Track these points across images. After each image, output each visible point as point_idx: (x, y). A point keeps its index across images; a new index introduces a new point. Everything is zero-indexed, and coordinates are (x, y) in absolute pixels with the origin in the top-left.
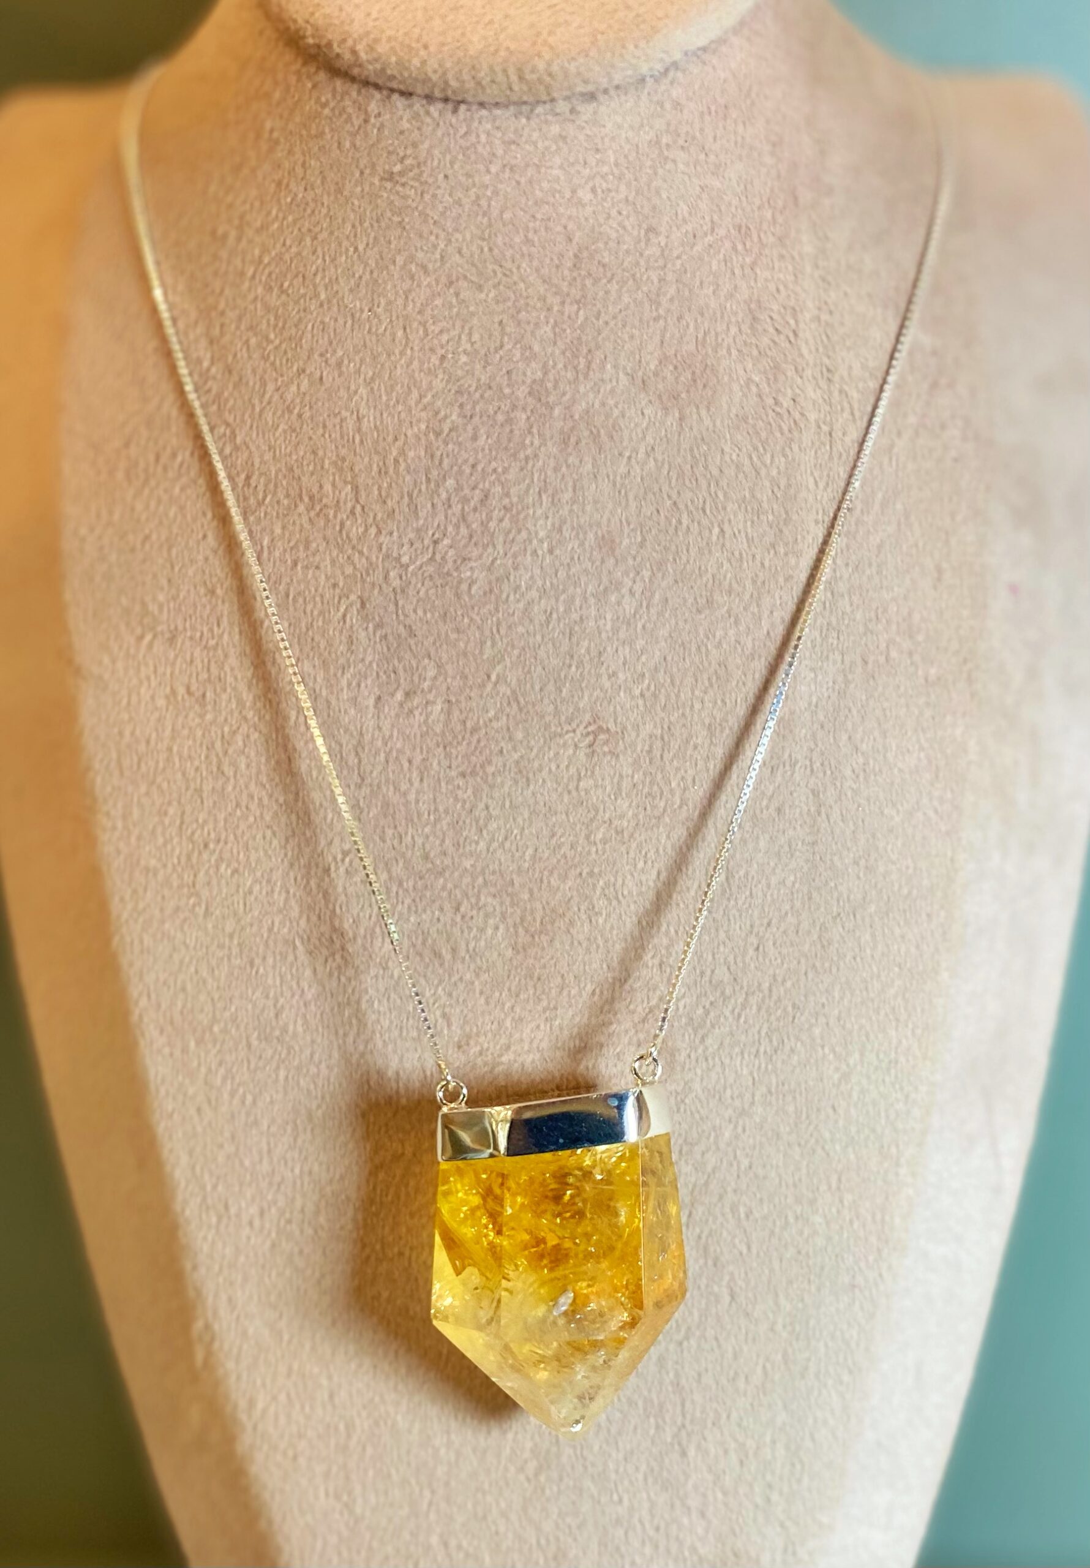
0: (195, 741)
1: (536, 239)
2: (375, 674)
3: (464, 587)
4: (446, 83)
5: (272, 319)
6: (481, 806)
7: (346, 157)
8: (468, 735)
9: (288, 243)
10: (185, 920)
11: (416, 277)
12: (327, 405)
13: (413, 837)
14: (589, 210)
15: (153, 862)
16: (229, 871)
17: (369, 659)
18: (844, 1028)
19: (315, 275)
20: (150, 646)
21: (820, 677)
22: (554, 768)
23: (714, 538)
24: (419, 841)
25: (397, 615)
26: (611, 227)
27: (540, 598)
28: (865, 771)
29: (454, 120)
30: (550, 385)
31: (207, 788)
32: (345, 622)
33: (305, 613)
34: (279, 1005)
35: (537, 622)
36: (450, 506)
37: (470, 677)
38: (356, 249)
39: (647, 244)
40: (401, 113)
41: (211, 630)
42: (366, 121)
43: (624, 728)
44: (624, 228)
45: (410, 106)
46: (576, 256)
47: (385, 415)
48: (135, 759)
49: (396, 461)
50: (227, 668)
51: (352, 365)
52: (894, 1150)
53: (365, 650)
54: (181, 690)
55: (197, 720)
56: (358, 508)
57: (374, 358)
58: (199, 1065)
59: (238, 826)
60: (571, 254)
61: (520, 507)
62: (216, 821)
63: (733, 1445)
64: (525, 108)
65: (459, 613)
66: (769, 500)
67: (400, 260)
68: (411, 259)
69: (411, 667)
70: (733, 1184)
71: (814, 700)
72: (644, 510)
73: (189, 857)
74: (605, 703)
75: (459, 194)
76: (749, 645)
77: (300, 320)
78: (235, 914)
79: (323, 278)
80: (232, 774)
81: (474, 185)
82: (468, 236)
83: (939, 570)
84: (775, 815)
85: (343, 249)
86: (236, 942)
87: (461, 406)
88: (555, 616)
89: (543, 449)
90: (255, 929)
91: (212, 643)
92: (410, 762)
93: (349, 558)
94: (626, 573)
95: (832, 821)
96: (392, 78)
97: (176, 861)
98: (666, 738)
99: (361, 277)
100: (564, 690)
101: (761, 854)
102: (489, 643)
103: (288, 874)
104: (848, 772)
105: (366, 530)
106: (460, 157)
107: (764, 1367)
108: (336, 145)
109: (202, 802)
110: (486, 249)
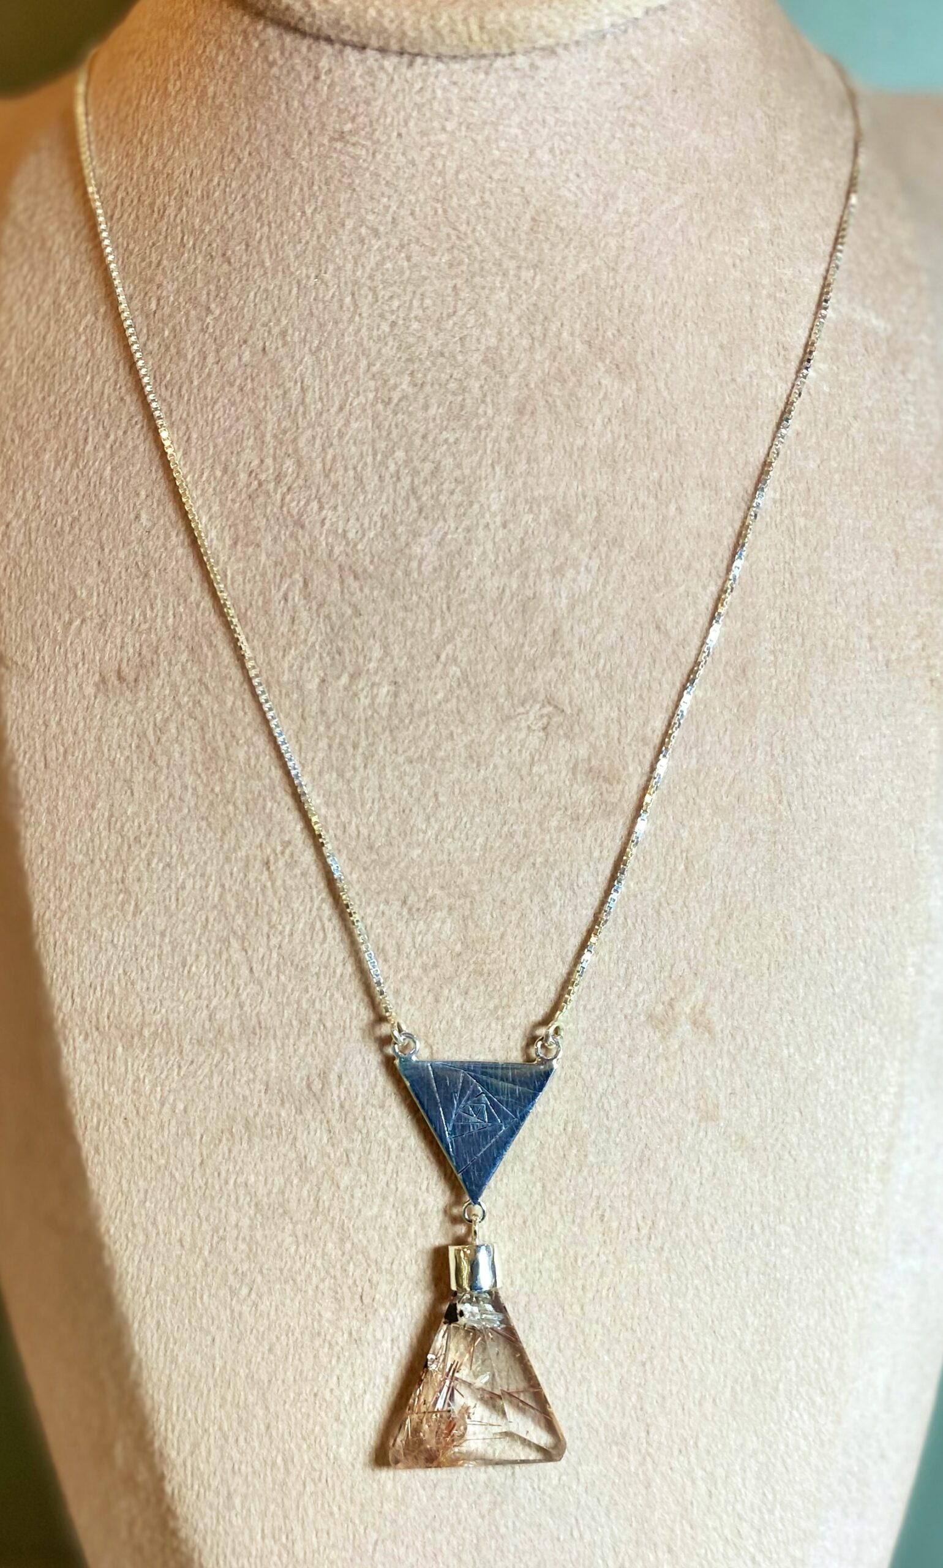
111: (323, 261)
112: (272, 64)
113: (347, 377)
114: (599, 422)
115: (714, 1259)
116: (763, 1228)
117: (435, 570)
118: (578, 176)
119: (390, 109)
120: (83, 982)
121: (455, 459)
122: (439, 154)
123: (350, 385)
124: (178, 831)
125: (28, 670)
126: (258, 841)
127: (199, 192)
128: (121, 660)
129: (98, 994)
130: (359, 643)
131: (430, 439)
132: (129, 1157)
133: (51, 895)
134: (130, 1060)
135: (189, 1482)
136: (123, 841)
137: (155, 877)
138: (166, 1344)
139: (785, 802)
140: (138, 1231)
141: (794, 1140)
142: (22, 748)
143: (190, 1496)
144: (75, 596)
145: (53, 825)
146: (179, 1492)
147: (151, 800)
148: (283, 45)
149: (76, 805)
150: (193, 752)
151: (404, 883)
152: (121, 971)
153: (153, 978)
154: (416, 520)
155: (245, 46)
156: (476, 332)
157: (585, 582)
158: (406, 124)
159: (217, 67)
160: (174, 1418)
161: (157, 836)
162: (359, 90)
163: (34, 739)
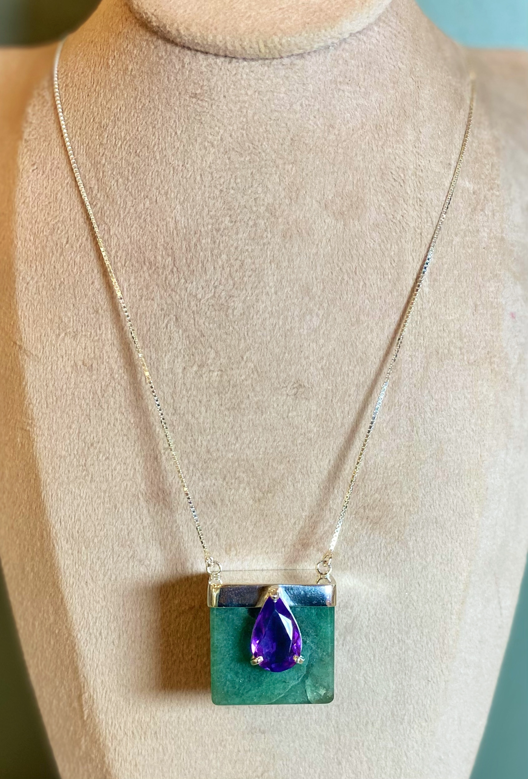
0: (86, 389)
1: (271, 130)
2: (182, 356)
3: (230, 311)
4: (226, 47)
5: (131, 169)
6: (238, 425)
7: (172, 85)
8: (231, 389)
9: (139, 129)
10: (80, 483)
11: (208, 149)
12: (159, 215)
13: (201, 442)
14: (298, 116)
15: (64, 453)
16: (104, 458)
17: (179, 347)
18: (424, 542)
19: (154, 146)
20: (63, 339)
21: (414, 360)
22: (275, 406)
23: (361, 287)
24: (205, 443)
25: (194, 325)
26: (310, 125)
27: (270, 318)
28: (436, 409)
29: (229, 67)
30: (277, 206)
31: (93, 414)
32: (167, 328)
33: (146, 323)
34: (130, 529)
35: (268, 329)
36: (223, 269)
37: (233, 358)
38: (176, 133)
39: (328, 134)
40: (201, 62)
41: (96, 331)
42: (183, 67)
43: (313, 386)
44: (317, 125)
45: (207, 59)
46: (292, 139)
47: (190, 221)
48: (55, 398)
49: (196, 245)
50: (104, 351)
51: (173, 194)
52: (449, 605)
53: (177, 343)
54: (80, 363)
55: (88, 379)
56: (175, 269)
57: (185, 190)
58: (87, 559)
59: (109, 434)
60: (289, 138)
61: (260, 270)
62: (97, 432)
63: (365, 759)
64: (267, 61)
65: (227, 324)
66: (389, 268)
67: (199, 140)
68: (205, 138)
69: (201, 352)
70: (367, 623)
71: (411, 371)
72: (324, 272)
73: (83, 450)
74: (303, 373)
75: (230, 105)
76: (378, 343)
77: (145, 170)
78: (107, 481)
79: (158, 148)
80: (106, 407)
81: (239, 101)
82: (235, 128)
83: (476, 306)
84: (390, 431)
85: (169, 134)
86: (107, 495)
87: (230, 216)
88: (277, 326)
89: (273, 239)
90: (117, 488)
91: (96, 338)
92: (200, 402)
93: (169, 295)
94: (315, 305)
95: (419, 435)
96: (198, 44)
97: (76, 453)
98: (334, 391)
99: (178, 148)
100: (282, 366)
101: (382, 452)
102: (243, 341)
103: (135, 460)
104: (428, 409)
105: (179, 281)
106: (232, 86)
107: (382, 718)
108: (167, 79)
109: (90, 422)
110: (245, 135)
111: (186, 158)
112: (161, 58)
113: (198, 217)
114: (324, 241)
115: (374, 656)
116: (399, 641)
117: (241, 314)
118: (315, 117)
119: (219, 83)
120: (65, 514)
121: (251, 259)
122: (244, 107)
123: (199, 220)
124: (113, 441)
125: (38, 357)
126: (152, 447)
127: (124, 119)
128: (85, 355)
129: (73, 520)
130: (203, 350)
131: (239, 250)
132: (88, 601)
133: (50, 471)
134: (89, 554)
135: (117, 758)
136: (85, 445)
137: (101, 464)
138: (106, 692)
139: (415, 432)
140: (93, 636)
141: (415, 598)
142: (35, 397)
143: (117, 765)
144: (62, 322)
145: (51, 436)
146: (112, 763)
147: (99, 425)
148: (166, 48)
149: (62, 426)
150: (120, 402)
151: (224, 470)
152: (84, 509)
153: (100, 515)
154: (231, 290)
155: (147, 47)
156: (262, 196)
157: (316, 322)
158: (228, 92)
159: (134, 56)
160: (110, 728)
161: (102, 443)
162: (204, 73)
163: (41, 392)
